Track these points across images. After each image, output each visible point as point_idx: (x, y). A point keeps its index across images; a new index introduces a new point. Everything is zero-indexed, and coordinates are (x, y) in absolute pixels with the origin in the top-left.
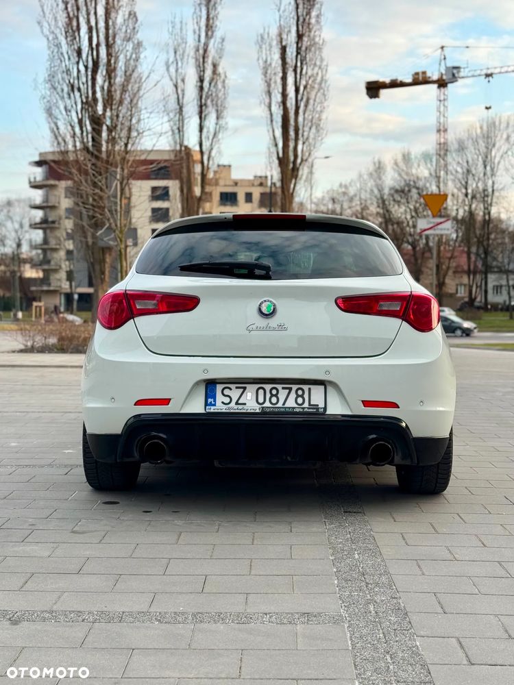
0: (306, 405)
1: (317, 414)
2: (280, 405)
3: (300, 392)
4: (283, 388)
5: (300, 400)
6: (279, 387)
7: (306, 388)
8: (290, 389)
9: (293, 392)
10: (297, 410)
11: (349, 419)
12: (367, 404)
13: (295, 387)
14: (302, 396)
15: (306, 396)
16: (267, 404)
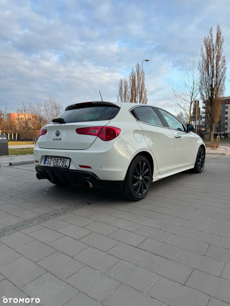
0: (64, 165)
1: (66, 169)
2: (58, 165)
3: (63, 161)
4: (60, 159)
5: (63, 163)
6: (59, 159)
7: (65, 159)
8: (61, 160)
9: (62, 160)
10: (61, 167)
11: (73, 171)
12: (81, 166)
13: (63, 159)
14: (64, 162)
15: (65, 163)
16: (55, 164)
